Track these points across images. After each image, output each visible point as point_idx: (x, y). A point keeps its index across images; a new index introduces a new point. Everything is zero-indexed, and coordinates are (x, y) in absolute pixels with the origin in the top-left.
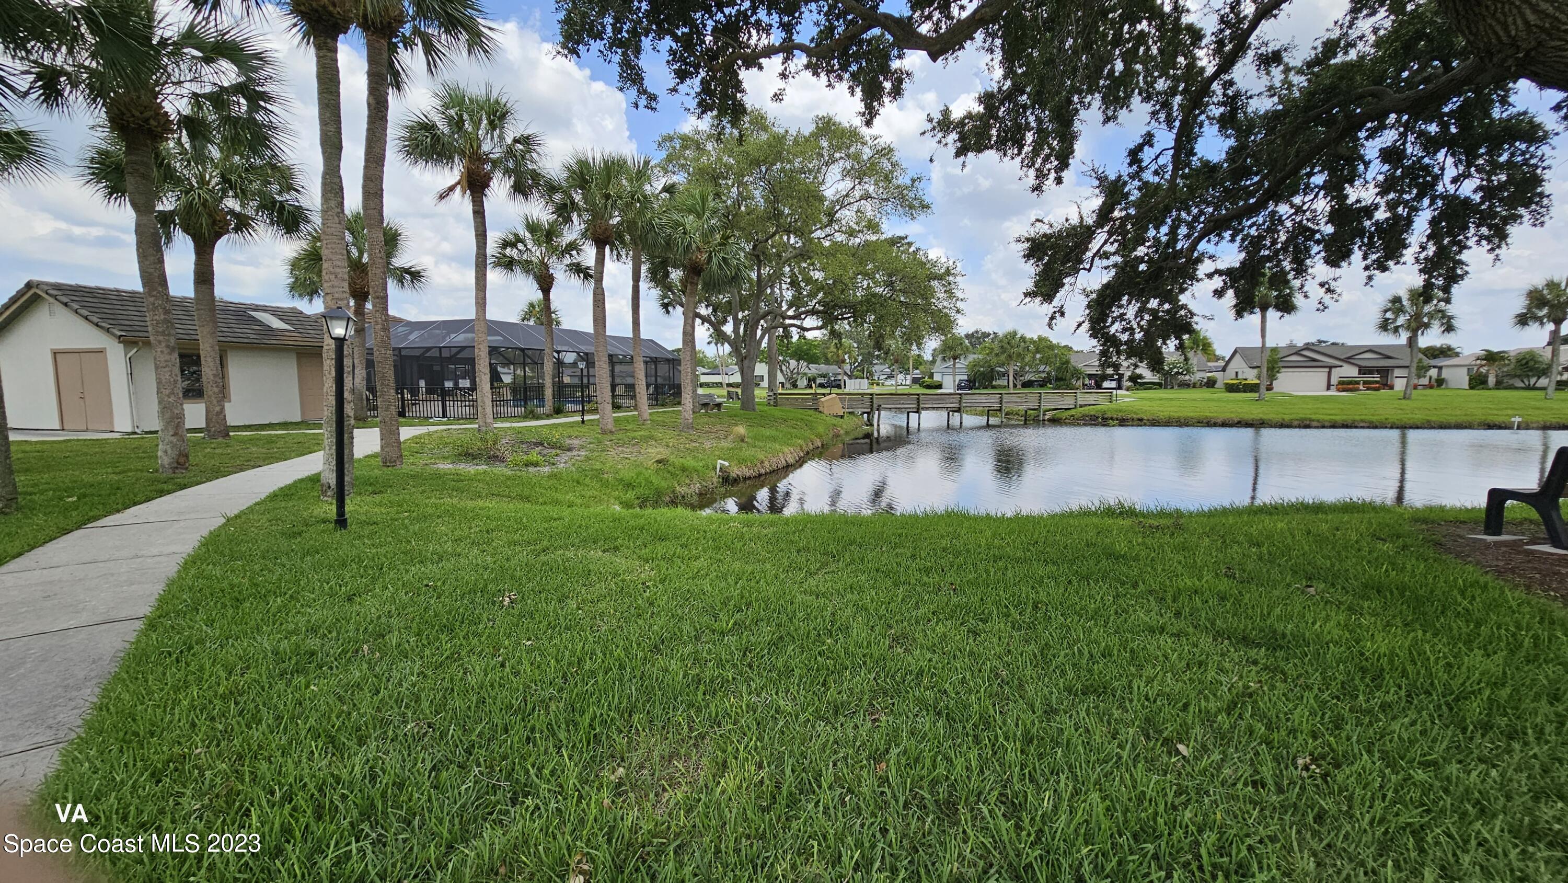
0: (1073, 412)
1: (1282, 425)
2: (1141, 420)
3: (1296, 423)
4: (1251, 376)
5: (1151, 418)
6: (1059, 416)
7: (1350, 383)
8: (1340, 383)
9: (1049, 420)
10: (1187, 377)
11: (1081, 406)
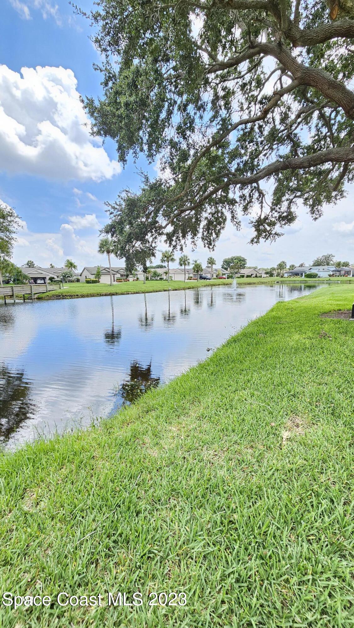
0: (47, 294)
1: (122, 294)
2: (77, 295)
3: (125, 293)
4: (93, 278)
5: (81, 294)
6: (40, 296)
7: (120, 279)
8: (117, 280)
9: (37, 298)
10: (71, 278)
11: (49, 291)
